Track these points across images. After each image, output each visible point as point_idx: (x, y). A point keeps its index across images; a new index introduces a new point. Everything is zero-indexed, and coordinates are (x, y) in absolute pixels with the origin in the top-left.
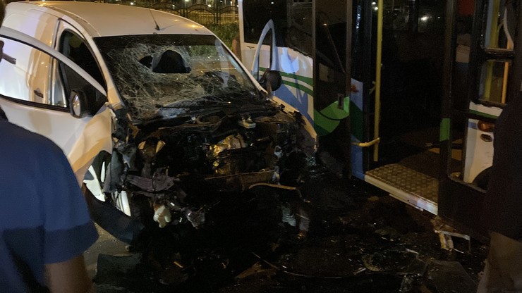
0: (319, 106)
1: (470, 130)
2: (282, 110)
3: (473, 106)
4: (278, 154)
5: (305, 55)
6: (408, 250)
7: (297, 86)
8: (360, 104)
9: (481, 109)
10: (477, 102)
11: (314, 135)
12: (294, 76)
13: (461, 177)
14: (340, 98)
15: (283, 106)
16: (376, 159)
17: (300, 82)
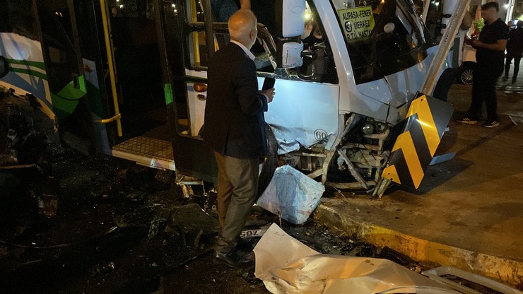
0: (55, 89)
1: (189, 92)
2: (12, 94)
3: (188, 72)
4: (13, 138)
5: (32, 39)
6: (156, 204)
7: (29, 72)
8: (95, 83)
9: (194, 74)
10: (190, 69)
11: (52, 116)
12: (24, 62)
13: (190, 133)
14: (75, 77)
15: (12, 90)
16: (120, 134)
17: (33, 68)
